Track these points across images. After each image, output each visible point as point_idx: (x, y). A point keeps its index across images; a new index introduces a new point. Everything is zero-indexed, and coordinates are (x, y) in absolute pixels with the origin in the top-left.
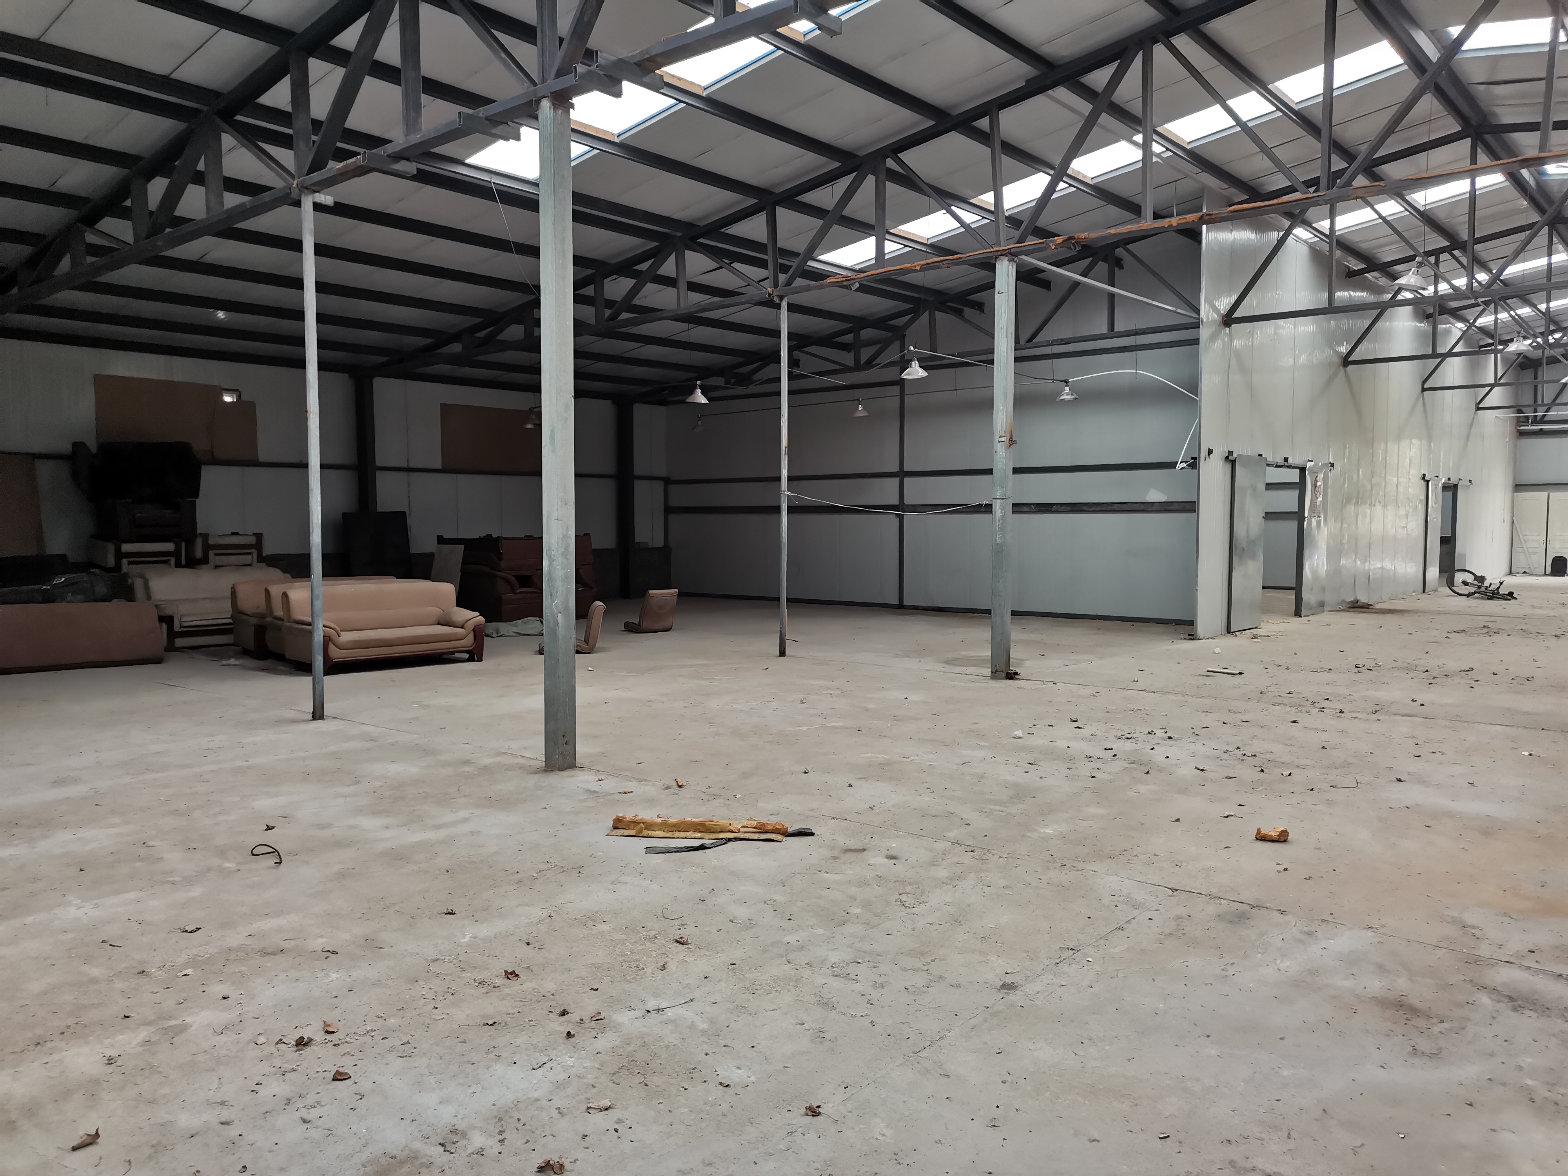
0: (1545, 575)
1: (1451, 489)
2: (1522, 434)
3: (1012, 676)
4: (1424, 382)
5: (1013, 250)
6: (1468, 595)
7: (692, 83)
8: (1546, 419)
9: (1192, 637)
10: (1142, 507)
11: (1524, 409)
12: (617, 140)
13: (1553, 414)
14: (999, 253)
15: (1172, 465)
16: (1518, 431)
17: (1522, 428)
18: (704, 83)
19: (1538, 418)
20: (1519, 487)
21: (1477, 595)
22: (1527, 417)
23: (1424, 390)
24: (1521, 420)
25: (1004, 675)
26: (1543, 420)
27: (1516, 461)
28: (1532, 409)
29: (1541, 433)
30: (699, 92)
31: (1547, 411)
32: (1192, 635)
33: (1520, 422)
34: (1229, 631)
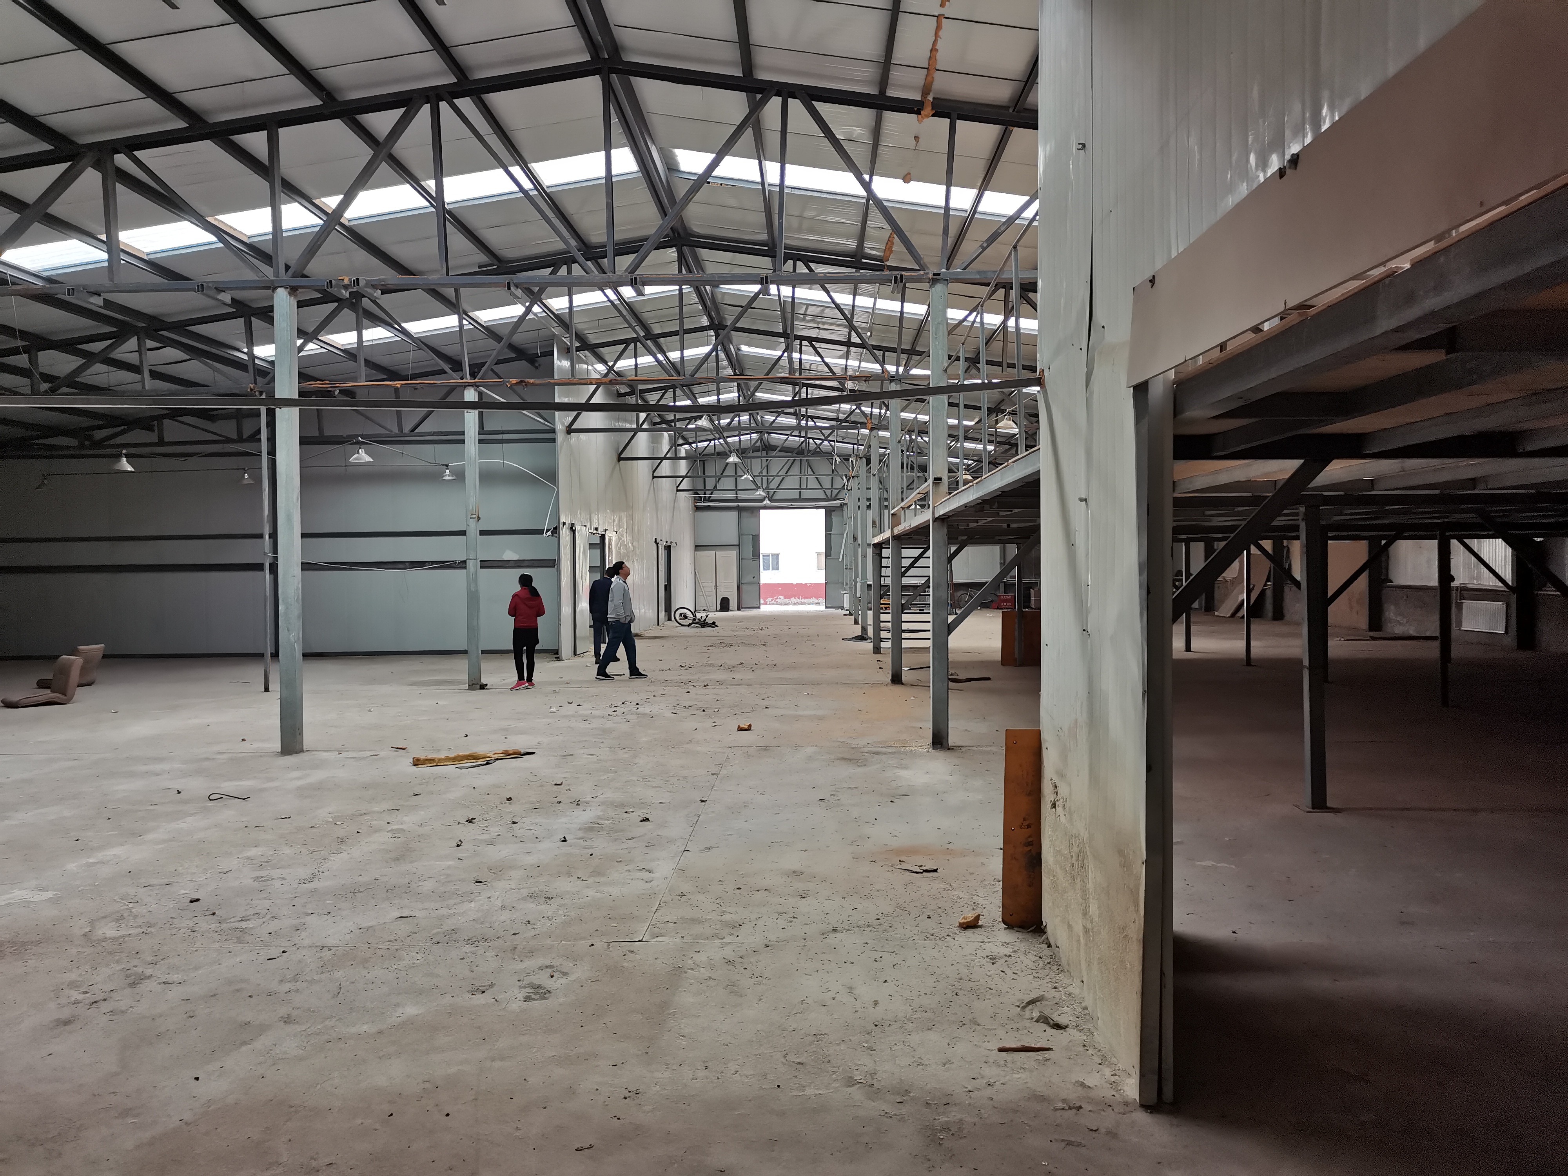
0: (717, 611)
1: (668, 548)
2: (698, 509)
3: (483, 687)
4: (654, 472)
5: (478, 384)
6: (689, 626)
7: (241, 233)
8: (711, 499)
9: (558, 659)
10: (500, 564)
11: (699, 492)
12: (145, 258)
13: (716, 495)
14: (467, 384)
15: (541, 532)
16: (695, 506)
17: (698, 504)
18: (249, 233)
19: (707, 498)
20: (697, 547)
21: (693, 625)
22: (701, 497)
23: (654, 477)
24: (698, 498)
25: (479, 687)
26: (709, 500)
27: (696, 527)
28: (703, 492)
29: (709, 508)
30: (245, 240)
31: (712, 494)
32: (558, 658)
33: (697, 500)
34: (575, 654)
